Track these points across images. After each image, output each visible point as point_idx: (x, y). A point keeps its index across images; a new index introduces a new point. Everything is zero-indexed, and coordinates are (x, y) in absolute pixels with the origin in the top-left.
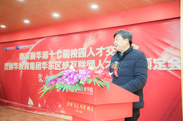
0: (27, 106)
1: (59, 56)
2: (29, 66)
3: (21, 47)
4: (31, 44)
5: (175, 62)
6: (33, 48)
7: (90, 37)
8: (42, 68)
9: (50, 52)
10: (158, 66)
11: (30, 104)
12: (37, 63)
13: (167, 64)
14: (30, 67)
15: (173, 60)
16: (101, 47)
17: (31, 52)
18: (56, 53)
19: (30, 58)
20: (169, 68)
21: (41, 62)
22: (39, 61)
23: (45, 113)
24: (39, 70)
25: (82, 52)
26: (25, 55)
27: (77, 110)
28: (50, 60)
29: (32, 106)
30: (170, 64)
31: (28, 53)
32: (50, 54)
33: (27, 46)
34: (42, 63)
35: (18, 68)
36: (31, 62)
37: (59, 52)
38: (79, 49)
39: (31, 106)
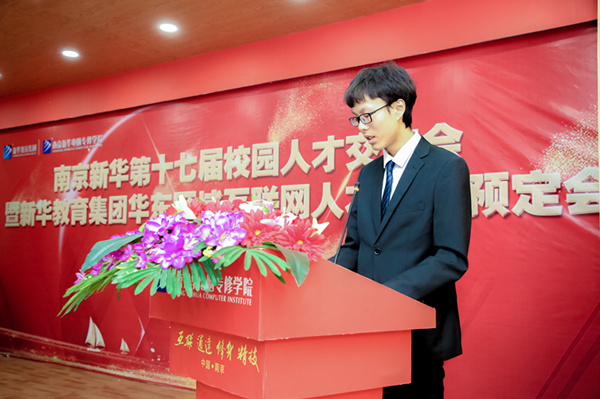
0: (81, 347)
1: (186, 174)
2: (85, 211)
3: (59, 146)
4: (91, 135)
5: (591, 186)
6: (100, 148)
7: (292, 103)
8: (131, 215)
9: (155, 160)
10: (530, 201)
11: (93, 343)
12: (112, 198)
13: (561, 192)
14: (90, 215)
15: (586, 177)
16: (331, 138)
17: (91, 162)
18: (177, 163)
19: (88, 181)
20: (569, 207)
21: (126, 197)
22: (119, 192)
23: (143, 371)
24: (121, 224)
25: (265, 157)
26: (72, 172)
27: (208, 362)
28: (156, 188)
29: (100, 347)
30: (572, 191)
31: (84, 165)
32: (155, 167)
33: (77, 142)
34: (128, 198)
35: (49, 217)
36: (94, 198)
37: (186, 158)
38: (255, 146)
39: (98, 350)
